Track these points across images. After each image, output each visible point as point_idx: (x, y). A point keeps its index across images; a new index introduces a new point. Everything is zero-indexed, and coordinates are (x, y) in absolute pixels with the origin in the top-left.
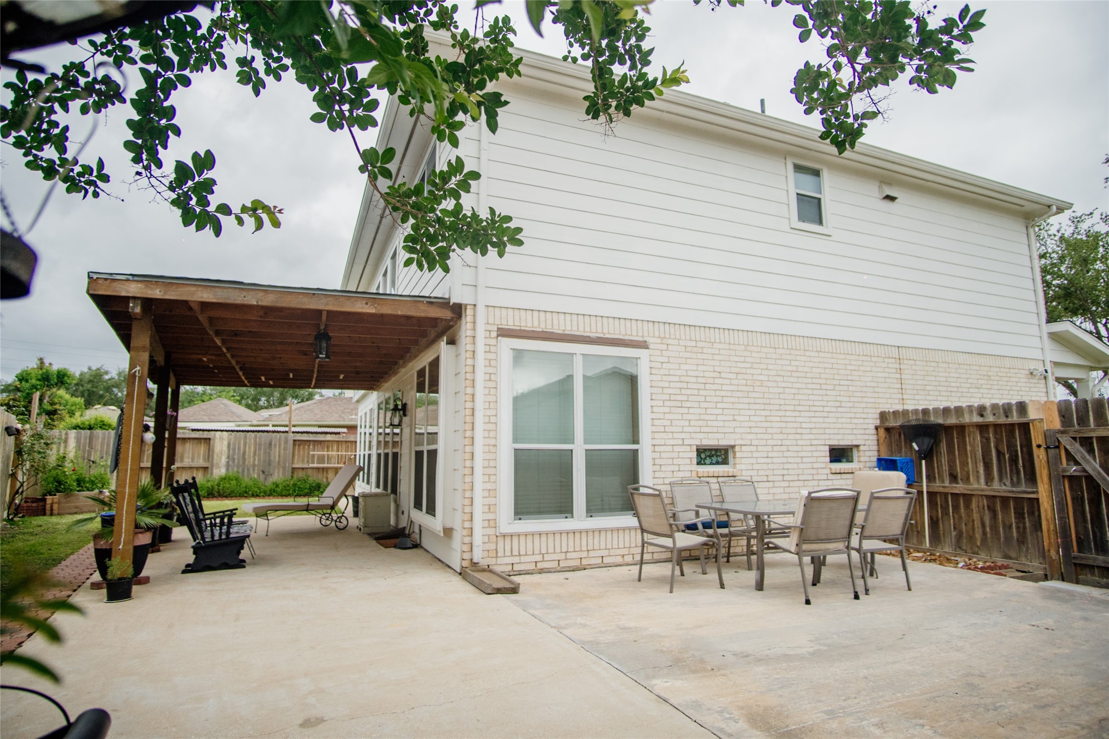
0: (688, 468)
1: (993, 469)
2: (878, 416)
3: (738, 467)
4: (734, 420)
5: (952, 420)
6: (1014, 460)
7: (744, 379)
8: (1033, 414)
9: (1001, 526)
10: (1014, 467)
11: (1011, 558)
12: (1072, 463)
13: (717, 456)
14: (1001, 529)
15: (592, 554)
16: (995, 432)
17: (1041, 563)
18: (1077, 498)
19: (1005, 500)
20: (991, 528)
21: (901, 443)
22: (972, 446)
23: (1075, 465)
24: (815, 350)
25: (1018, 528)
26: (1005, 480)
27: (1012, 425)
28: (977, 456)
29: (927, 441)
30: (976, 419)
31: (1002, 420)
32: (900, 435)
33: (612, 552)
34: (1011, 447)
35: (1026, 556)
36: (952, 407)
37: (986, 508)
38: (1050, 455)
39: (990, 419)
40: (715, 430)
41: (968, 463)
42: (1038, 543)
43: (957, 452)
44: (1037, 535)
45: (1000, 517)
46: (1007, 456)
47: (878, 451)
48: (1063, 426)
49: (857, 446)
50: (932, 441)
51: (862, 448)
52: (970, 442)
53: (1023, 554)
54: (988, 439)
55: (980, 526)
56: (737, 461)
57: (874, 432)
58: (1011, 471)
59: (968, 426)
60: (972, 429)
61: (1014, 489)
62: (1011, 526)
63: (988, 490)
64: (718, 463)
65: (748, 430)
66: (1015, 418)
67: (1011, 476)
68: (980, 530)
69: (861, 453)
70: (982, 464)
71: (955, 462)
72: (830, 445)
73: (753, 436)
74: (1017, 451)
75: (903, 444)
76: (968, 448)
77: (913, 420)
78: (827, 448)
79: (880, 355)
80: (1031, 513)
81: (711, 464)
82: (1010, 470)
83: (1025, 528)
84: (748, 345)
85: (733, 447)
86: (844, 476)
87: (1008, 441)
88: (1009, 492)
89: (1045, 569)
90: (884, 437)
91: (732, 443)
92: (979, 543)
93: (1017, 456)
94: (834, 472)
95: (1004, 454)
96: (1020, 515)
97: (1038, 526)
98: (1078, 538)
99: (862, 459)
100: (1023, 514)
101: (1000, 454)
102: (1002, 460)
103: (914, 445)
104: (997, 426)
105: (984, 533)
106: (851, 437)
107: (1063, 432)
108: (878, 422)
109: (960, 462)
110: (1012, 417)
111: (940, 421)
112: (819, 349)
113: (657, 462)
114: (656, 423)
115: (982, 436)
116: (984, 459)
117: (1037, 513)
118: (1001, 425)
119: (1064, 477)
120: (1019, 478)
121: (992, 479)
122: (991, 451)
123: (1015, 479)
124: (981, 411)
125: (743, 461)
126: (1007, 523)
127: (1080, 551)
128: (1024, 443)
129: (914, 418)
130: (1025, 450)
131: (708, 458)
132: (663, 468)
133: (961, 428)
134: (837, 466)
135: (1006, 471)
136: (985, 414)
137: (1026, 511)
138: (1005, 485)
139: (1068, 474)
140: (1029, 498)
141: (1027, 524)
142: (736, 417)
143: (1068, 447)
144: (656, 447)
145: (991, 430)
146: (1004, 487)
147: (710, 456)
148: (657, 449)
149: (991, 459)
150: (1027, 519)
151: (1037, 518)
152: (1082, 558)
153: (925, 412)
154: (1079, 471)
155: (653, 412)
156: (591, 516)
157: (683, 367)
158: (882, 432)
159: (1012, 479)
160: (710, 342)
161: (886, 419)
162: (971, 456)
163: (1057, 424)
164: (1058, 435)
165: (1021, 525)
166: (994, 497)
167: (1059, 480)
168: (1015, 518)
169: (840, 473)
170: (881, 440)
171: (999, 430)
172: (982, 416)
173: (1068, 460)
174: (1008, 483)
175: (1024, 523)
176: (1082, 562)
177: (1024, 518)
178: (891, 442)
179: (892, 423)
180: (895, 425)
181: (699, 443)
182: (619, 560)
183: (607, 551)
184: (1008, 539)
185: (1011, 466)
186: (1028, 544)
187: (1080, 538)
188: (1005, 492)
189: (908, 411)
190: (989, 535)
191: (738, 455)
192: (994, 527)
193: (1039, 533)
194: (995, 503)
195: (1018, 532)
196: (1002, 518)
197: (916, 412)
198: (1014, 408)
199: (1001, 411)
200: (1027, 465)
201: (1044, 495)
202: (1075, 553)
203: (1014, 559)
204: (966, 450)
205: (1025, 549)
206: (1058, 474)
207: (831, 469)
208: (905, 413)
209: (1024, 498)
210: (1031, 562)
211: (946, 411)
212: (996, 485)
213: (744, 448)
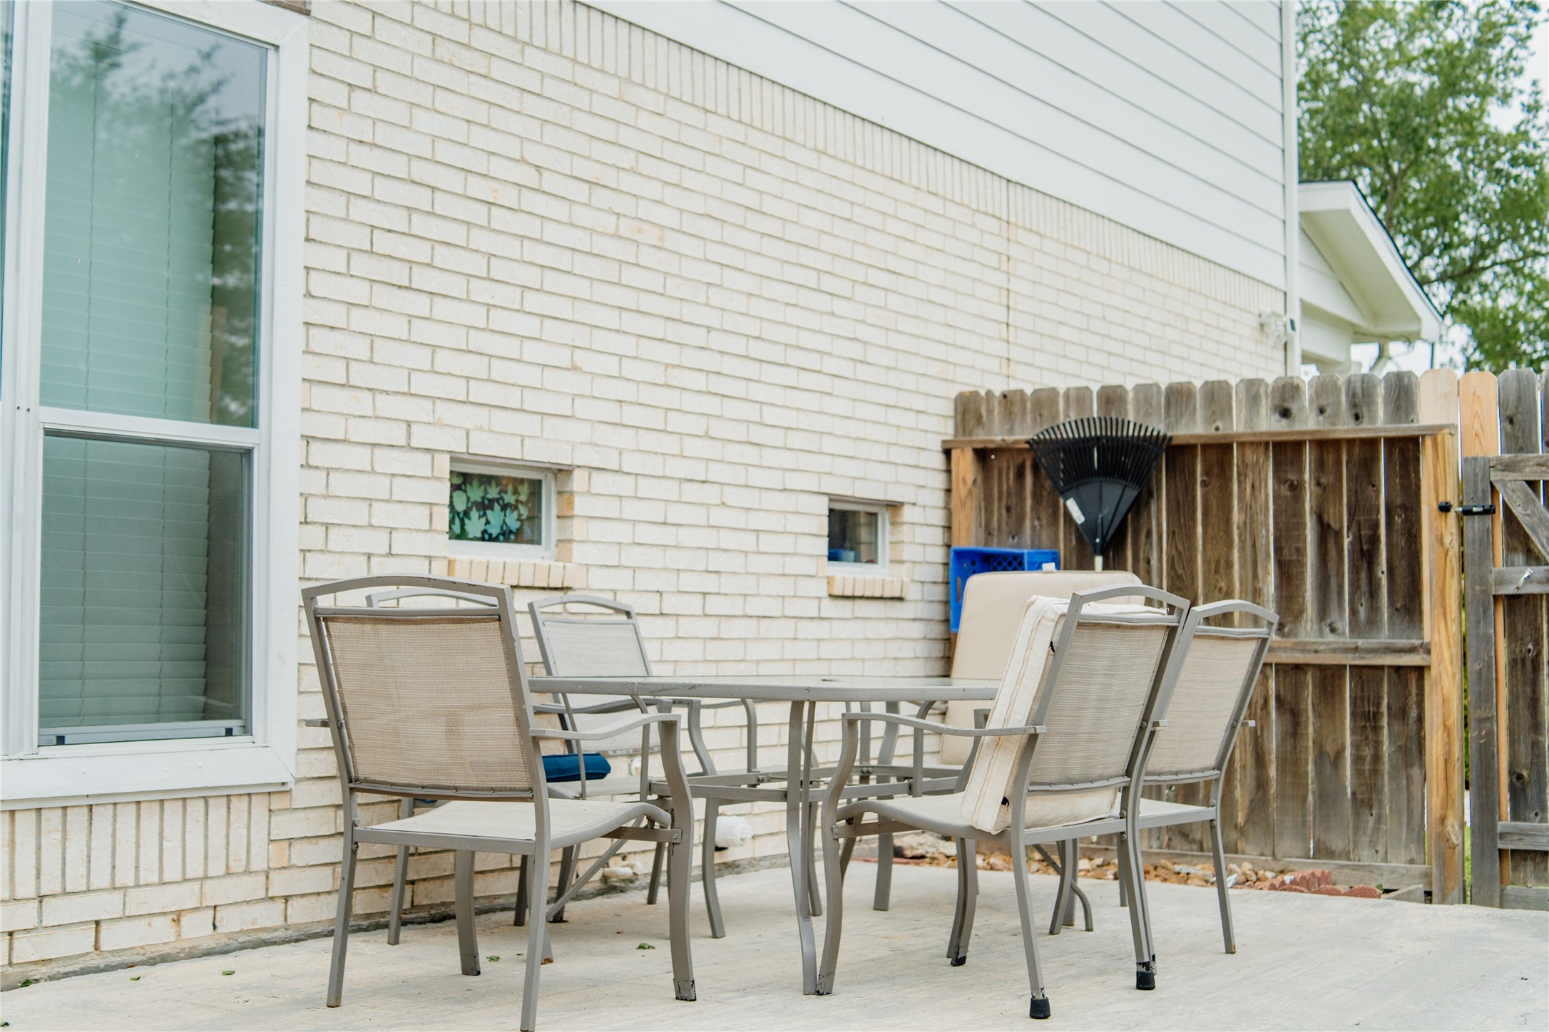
0: (423, 544)
1: (1303, 579)
2: (948, 408)
3: (579, 553)
4: (575, 368)
5: (1194, 428)
6: (1365, 555)
7: (611, 211)
8: (1427, 413)
9: (1310, 759)
10: (1363, 575)
11: (1331, 854)
12: (1520, 558)
13: (504, 507)
14: (1310, 767)
15: (57, 911)
16: (1320, 465)
17: (1412, 861)
18: (1523, 660)
19: (1329, 676)
20: (1281, 770)
21: (1022, 499)
22: (1246, 508)
23: (1528, 564)
24: (810, 143)
25: (1358, 759)
26: (1333, 616)
27: (1371, 443)
28: (1261, 542)
29: (1114, 496)
30: (1268, 424)
31: (1345, 428)
32: (1020, 474)
33: (138, 901)
34: (1361, 509)
35: (1373, 844)
36: (1198, 384)
37: (1273, 702)
38: (1468, 534)
39: (1308, 423)
40: (513, 398)
41: (1229, 566)
42: (1409, 800)
43: (1199, 529)
44: (1408, 778)
45: (1311, 729)
46: (1346, 542)
47: (948, 528)
48: (1506, 449)
49: (894, 506)
50: (1131, 494)
51: (907, 514)
52: (1241, 499)
53: (1366, 839)
54: (1296, 488)
55: (1250, 760)
56: (577, 529)
57: (938, 461)
58: (1355, 586)
59: (1242, 445)
60: (1250, 456)
61: (1360, 642)
62: (1339, 754)
63: (1285, 649)
64: (506, 535)
65: (613, 413)
66: (1380, 423)
67: (1352, 603)
68: (1251, 772)
69: (905, 533)
70: (1272, 566)
71: (1192, 561)
72: (833, 498)
73: (624, 439)
74: (1376, 526)
75: (1029, 503)
76: (1236, 516)
77: (1066, 423)
78: (823, 506)
79: (966, 201)
80: (1399, 713)
81: (486, 537)
82: (1351, 584)
83: (1377, 759)
84: (629, 79)
85: (561, 472)
86: (862, 608)
87: (1355, 494)
88: (1346, 650)
89: (1427, 875)
90: (970, 480)
91: (564, 459)
92: (1241, 819)
93: (1375, 539)
94: (838, 592)
95: (1338, 534)
96: (1367, 720)
97: (1414, 749)
98: (1516, 776)
99: (908, 553)
100: (1377, 715)
101: (1326, 532)
102: (1333, 553)
103: (1072, 505)
104: (1325, 446)
105: (1261, 784)
106: (885, 473)
107: (1508, 467)
108: (947, 430)
109: (1205, 561)
110: (1373, 419)
111: (1158, 426)
112: (820, 146)
113: (319, 510)
114: (321, 340)
115: (1279, 479)
116: (1278, 550)
117: (1414, 713)
118: (1336, 443)
119: (1496, 598)
120: (1374, 608)
121: (1298, 615)
122: (1303, 526)
123: (1362, 611)
124: (1283, 399)
125: (597, 531)
126: (1330, 749)
127: (1516, 815)
128: (1399, 501)
129: (1073, 417)
130: (1398, 520)
131: (474, 514)
132: (338, 539)
133: (1219, 451)
134: (848, 574)
135: (1341, 586)
136: (1294, 408)
137: (1384, 709)
138: (1333, 630)
139: (1511, 590)
140: (1398, 669)
141: (1386, 747)
142: (582, 358)
143: (1518, 511)
144: (315, 446)
145: (1308, 456)
146: (1330, 638)
147: (485, 506)
148: (320, 454)
149: (1300, 552)
150: (1385, 732)
151: (1414, 728)
152: (1522, 834)
153: (1111, 397)
154: (1540, 582)
155: (309, 295)
156: (61, 740)
157: (423, 120)
158: (965, 464)
159: (1354, 612)
160: (514, 39)
161: (979, 419)
162: (1242, 541)
163: (1493, 445)
164: (1494, 476)
165: (1367, 752)
166: (1299, 668)
167: (1486, 610)
168: (1353, 732)
169: (853, 598)
170: (961, 491)
171: (1330, 458)
172: (1285, 413)
173: (1510, 549)
174: (1344, 624)
175: (1378, 744)
176: (1521, 846)
177: (1377, 729)
178: (988, 499)
179: (996, 434)
180: (1010, 438)
181: (460, 448)
182: (160, 935)
183: (118, 896)
184: (1327, 797)
185: (1355, 570)
186: (1381, 807)
187: (1520, 777)
188: (1334, 651)
189: (1053, 392)
190: (1273, 790)
191: (581, 505)
192: (1291, 764)
193: (1415, 772)
194: (1298, 689)
195: (1358, 772)
196: (1318, 732)
197: (1080, 396)
198: (1381, 391)
199: (1343, 398)
200: (1402, 566)
201: (1446, 655)
202: (1505, 822)
203: (1340, 857)
204: (1228, 521)
205: (1371, 821)
206: (1485, 592)
207: (830, 580)
208: (1044, 401)
209: (1381, 668)
210: (1385, 860)
211: (1178, 397)
212: (1308, 629)
213: (598, 479)
